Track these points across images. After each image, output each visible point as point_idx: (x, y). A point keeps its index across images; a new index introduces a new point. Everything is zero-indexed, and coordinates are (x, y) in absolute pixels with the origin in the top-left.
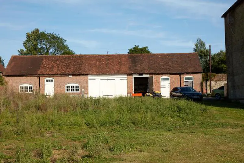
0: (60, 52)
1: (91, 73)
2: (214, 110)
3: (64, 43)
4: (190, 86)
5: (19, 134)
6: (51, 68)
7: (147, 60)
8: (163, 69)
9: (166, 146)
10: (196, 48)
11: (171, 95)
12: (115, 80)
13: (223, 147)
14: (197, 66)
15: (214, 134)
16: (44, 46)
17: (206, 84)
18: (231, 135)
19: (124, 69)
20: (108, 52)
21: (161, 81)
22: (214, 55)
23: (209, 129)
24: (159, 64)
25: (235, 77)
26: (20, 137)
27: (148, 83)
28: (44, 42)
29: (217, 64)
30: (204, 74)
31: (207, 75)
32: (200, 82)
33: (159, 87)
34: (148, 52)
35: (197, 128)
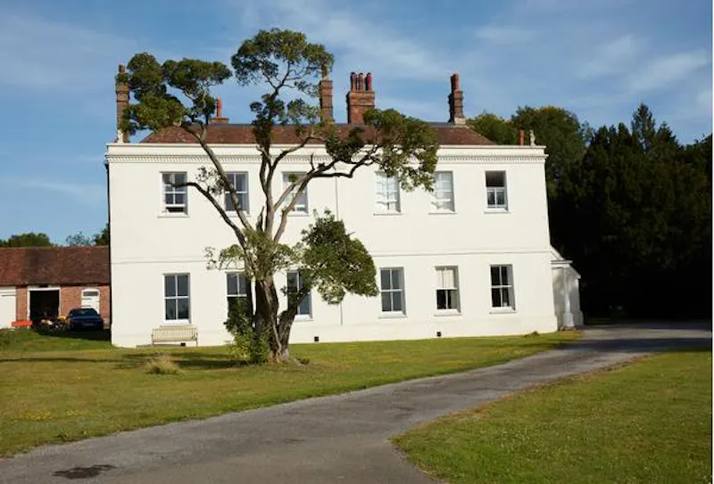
19: (12, 276)
21: (83, 297)
24: (82, 266)
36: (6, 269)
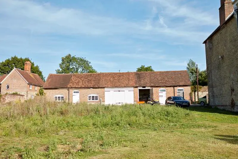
0: (86, 71)
1: (106, 86)
2: (196, 114)
3: (89, 64)
4: (182, 96)
5: (40, 133)
6: (77, 83)
7: (148, 76)
8: (160, 83)
9: (147, 142)
10: (188, 67)
11: (166, 102)
12: (124, 91)
13: (191, 144)
14: (187, 81)
15: (188, 133)
16: (75, 67)
17: (195, 94)
18: (202, 134)
19: (131, 83)
20: (119, 71)
21: (159, 92)
22: (202, 72)
23: (186, 129)
24: (158, 79)
25: (214, 89)
26: (40, 135)
27: (150, 94)
28: (75, 64)
29: (204, 79)
30: (193, 86)
31: (195, 87)
32: (189, 93)
33: (158, 97)
34: (152, 70)
35: (177, 128)
36: (129, 80)
